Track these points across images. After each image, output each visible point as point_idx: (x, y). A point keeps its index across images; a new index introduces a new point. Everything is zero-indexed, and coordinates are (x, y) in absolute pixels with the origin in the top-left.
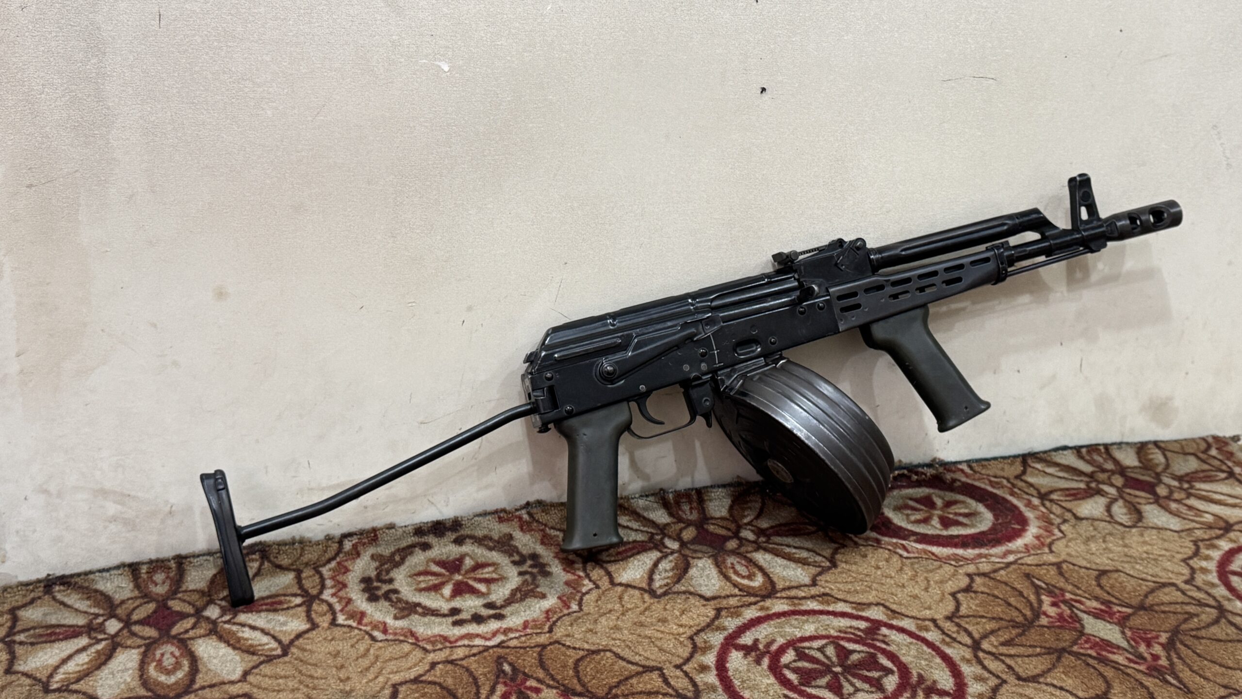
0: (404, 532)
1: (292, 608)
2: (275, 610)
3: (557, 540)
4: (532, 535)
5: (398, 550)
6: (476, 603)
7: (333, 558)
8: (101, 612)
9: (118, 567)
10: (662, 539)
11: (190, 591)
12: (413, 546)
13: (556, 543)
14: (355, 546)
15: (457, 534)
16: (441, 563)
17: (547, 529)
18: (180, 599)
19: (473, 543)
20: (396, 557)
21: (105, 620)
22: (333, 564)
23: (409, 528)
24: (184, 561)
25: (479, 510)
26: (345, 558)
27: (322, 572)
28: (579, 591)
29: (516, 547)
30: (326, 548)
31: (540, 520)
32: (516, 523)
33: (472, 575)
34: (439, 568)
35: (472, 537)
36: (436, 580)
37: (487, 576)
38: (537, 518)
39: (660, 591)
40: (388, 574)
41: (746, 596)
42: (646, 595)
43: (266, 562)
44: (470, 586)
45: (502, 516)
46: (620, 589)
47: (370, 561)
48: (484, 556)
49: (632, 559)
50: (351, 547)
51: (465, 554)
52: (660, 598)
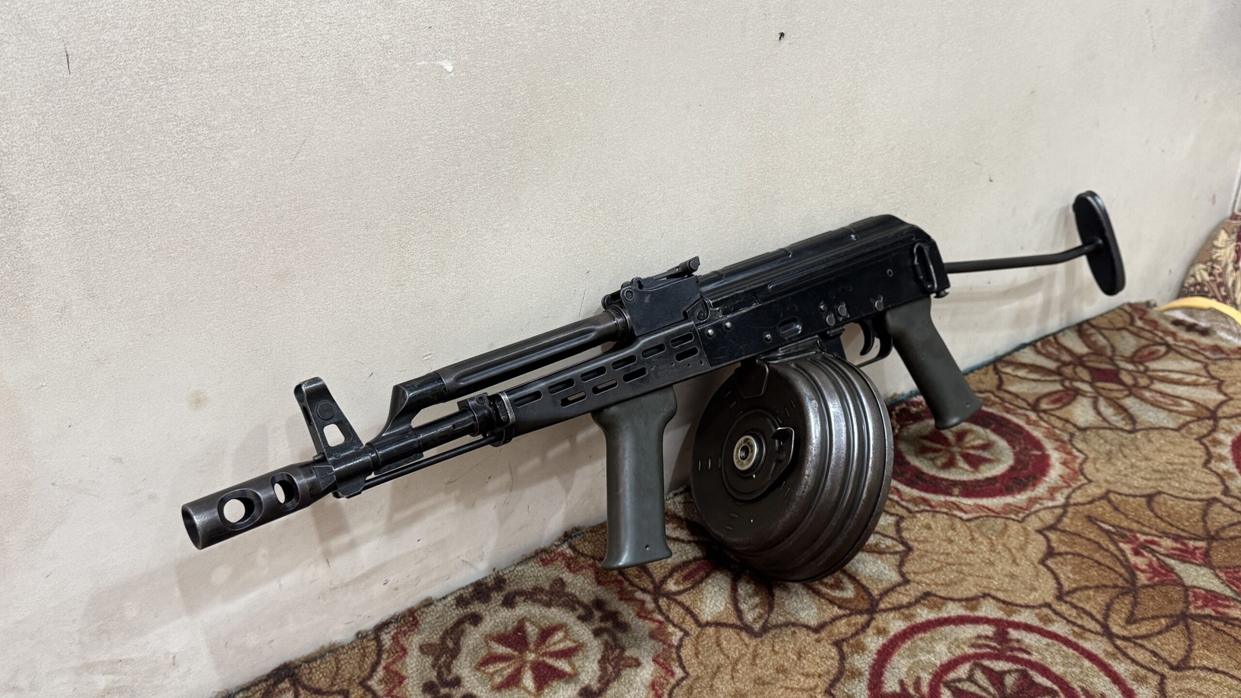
0: (445, 605)
4: (583, 575)
5: (446, 633)
6: (569, 692)
7: (377, 664)
12: (460, 622)
13: (613, 578)
14: (395, 638)
15: (504, 593)
16: (502, 639)
19: (525, 601)
20: (448, 643)
22: (380, 673)
23: (449, 599)
25: (518, 557)
26: (391, 660)
27: (372, 687)
28: (671, 646)
29: (574, 595)
30: (364, 651)
31: (586, 552)
32: (561, 562)
33: (544, 649)
34: (504, 648)
35: (521, 593)
36: (509, 667)
37: (561, 646)
38: (581, 550)
39: (757, 627)
40: (449, 671)
41: (850, 615)
42: (744, 634)
43: (300, 689)
44: (551, 667)
45: (544, 557)
46: (711, 630)
47: (422, 657)
48: (544, 616)
49: (704, 584)
50: (392, 641)
51: (523, 619)
52: (761, 636)
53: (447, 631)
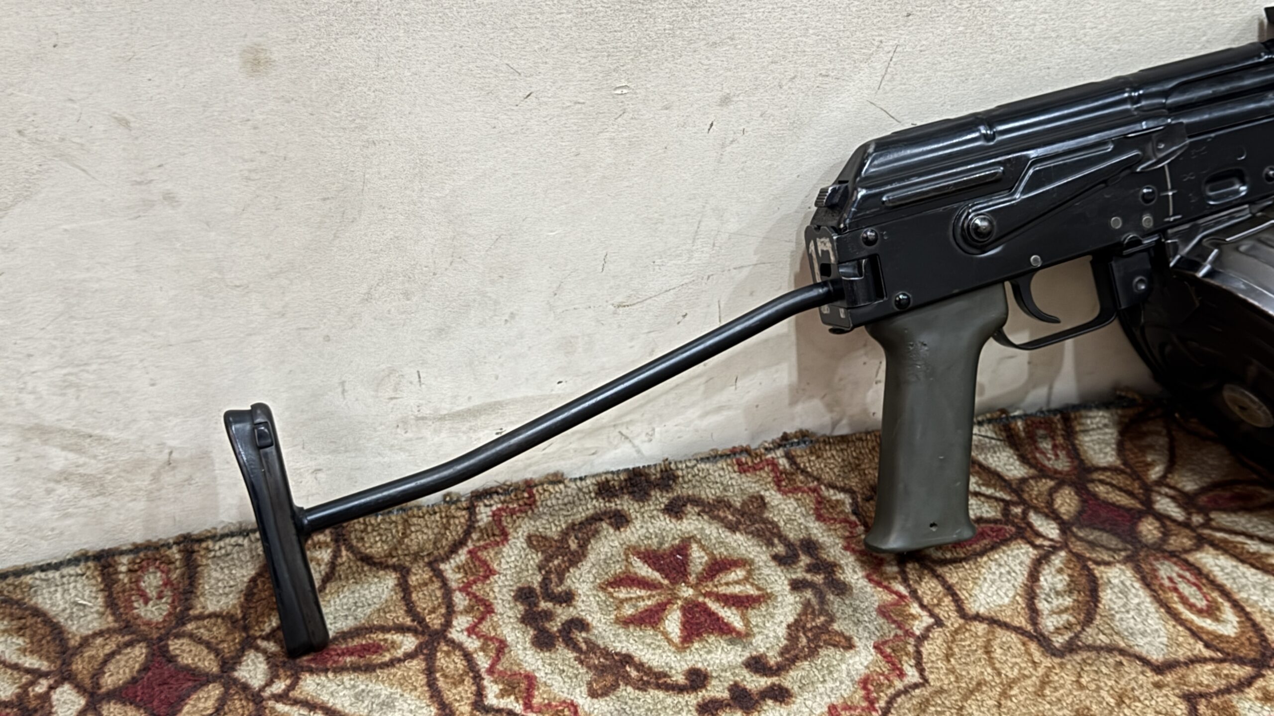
0: (580, 489)
1: (399, 660)
2: (369, 668)
3: (842, 512)
4: (797, 500)
5: (572, 527)
6: (731, 657)
7: (460, 543)
8: (44, 666)
9: (75, 561)
10: (1025, 514)
11: (210, 616)
12: (596, 518)
13: (842, 516)
14: (496, 515)
15: (670, 495)
16: (651, 557)
17: (823, 487)
18: (191, 636)
19: (699, 514)
20: (570, 542)
21: (51, 688)
22: (462, 556)
23: (588, 482)
24: (196, 547)
25: (705, 450)
26: (482, 543)
27: (444, 574)
28: (909, 633)
29: (775, 525)
30: (448, 522)
31: (809, 470)
32: (768, 474)
33: (709, 587)
34: (650, 570)
35: (696, 501)
36: (649, 598)
37: (737, 590)
38: (802, 466)
39: (1059, 641)
40: (561, 581)
41: (1222, 661)
42: (1033, 647)
43: (343, 548)
44: (712, 614)
45: (744, 460)
46: (981, 628)
47: (528, 550)
48: (722, 543)
49: (985, 559)
50: (490, 519)
51: (690, 538)
52: (1062, 655)
53: (573, 524)
